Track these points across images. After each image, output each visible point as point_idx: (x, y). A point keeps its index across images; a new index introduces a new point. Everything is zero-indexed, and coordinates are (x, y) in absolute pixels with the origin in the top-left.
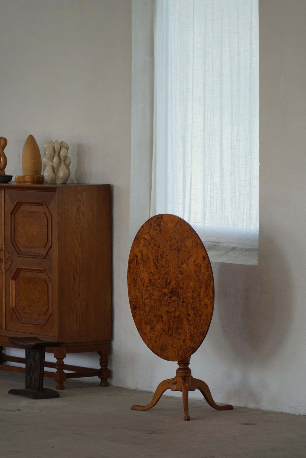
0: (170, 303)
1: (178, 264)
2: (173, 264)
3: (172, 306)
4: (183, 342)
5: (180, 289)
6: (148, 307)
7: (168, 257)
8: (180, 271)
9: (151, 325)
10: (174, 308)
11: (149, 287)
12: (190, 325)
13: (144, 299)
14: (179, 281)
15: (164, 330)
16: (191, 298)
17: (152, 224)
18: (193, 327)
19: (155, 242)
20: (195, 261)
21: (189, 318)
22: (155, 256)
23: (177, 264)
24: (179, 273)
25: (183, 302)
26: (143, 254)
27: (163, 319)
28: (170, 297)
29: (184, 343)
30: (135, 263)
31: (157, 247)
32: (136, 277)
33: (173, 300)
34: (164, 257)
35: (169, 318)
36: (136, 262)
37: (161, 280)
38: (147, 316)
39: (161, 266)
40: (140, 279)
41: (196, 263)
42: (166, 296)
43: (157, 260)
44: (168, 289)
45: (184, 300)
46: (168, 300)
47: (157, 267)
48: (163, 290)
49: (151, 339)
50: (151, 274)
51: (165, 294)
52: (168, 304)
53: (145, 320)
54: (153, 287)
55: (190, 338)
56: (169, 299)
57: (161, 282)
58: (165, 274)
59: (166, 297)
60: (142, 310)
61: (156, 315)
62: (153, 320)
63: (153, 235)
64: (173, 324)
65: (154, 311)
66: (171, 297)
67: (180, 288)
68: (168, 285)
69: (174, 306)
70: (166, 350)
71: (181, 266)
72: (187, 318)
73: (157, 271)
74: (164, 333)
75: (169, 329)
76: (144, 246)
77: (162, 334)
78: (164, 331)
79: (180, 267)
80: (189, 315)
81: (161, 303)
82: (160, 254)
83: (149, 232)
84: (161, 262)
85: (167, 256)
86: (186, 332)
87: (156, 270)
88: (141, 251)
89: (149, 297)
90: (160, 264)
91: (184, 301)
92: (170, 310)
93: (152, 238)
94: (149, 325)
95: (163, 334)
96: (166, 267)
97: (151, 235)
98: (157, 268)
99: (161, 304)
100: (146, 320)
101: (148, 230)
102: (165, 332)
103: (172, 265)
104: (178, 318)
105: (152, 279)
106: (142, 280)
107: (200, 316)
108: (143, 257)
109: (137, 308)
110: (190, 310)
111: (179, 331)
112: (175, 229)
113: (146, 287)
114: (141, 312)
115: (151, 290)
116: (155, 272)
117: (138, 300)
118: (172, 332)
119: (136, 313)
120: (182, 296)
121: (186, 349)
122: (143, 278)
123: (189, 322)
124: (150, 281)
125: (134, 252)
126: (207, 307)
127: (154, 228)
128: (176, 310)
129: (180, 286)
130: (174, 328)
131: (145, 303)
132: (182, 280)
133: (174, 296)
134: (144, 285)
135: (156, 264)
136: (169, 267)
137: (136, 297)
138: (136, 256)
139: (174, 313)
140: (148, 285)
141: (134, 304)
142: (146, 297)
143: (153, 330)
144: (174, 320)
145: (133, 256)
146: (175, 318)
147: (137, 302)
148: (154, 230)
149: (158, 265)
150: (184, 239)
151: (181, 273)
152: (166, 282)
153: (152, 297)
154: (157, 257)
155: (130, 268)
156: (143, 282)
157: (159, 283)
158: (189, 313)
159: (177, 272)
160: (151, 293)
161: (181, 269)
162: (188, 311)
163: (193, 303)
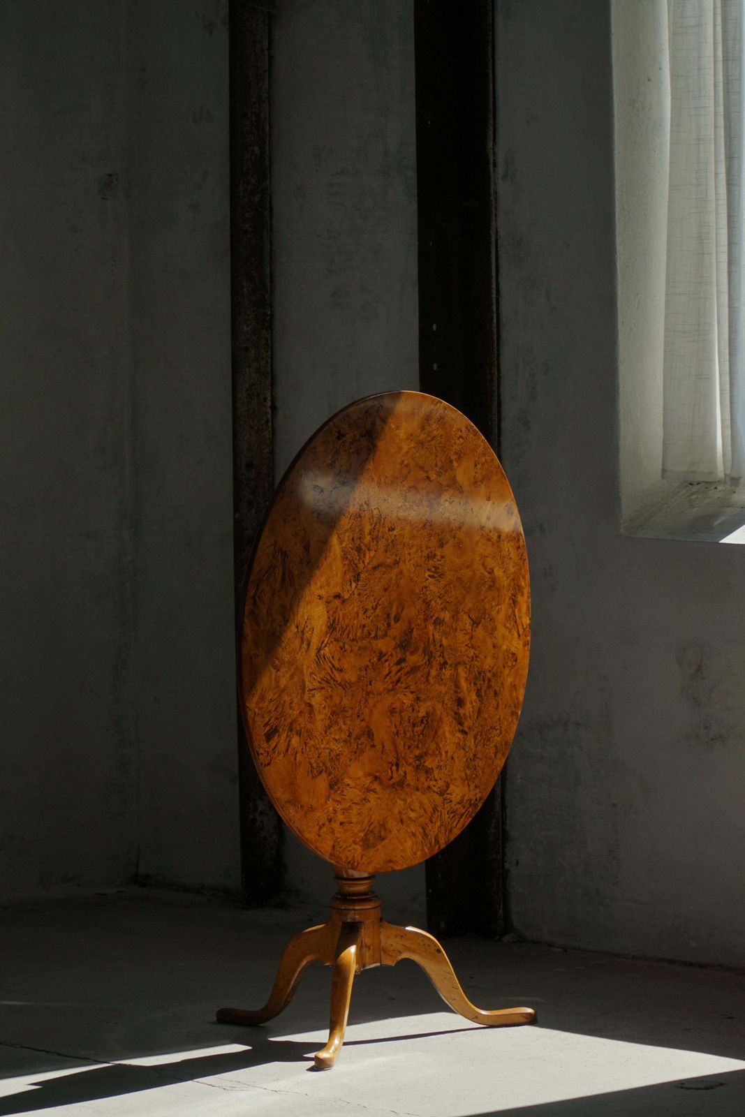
0: (398, 681)
1: (427, 548)
2: (412, 551)
3: (406, 688)
4: (442, 793)
5: (431, 628)
6: (323, 717)
7: (395, 532)
8: (433, 569)
9: (330, 774)
10: (412, 693)
11: (327, 648)
12: (463, 732)
13: (306, 692)
14: (431, 601)
15: (377, 774)
16: (467, 645)
17: (343, 436)
18: (475, 738)
21: (462, 711)
23: (424, 549)
24: (429, 576)
25: (443, 665)
26: (312, 543)
27: (372, 740)
28: (399, 663)
29: (445, 796)
30: (279, 579)
33: (408, 669)
34: (380, 534)
35: (395, 731)
36: (284, 574)
37: (369, 613)
38: (317, 749)
39: (370, 567)
40: (297, 627)
42: (386, 661)
43: (359, 549)
44: (394, 638)
45: (447, 659)
46: (392, 674)
47: (359, 575)
48: (377, 645)
49: (330, 821)
50: (337, 602)
51: (381, 655)
52: (391, 686)
53: (310, 764)
54: (341, 644)
55: (463, 775)
56: (395, 669)
57: (368, 621)
58: (386, 590)
59: (387, 663)
60: (299, 734)
61: (350, 735)
62: (339, 755)
64: (409, 747)
65: (345, 723)
66: (404, 660)
67: (435, 622)
68: (393, 623)
69: (413, 688)
70: (383, 839)
71: (438, 552)
72: (456, 713)
73: (356, 587)
74: (376, 786)
75: (394, 768)
77: (368, 790)
78: (376, 778)
79: (435, 555)
80: (460, 702)
81: (369, 688)
82: (367, 529)
84: (372, 553)
85: (393, 529)
86: (452, 758)
87: (354, 585)
88: (302, 532)
89: (328, 682)
90: (367, 561)
91: (446, 663)
92: (398, 705)
93: (344, 482)
94: (324, 775)
95: (374, 791)
96: (388, 566)
98: (357, 577)
99: (368, 694)
100: (313, 761)
101: (330, 457)
102: (381, 783)
103: (409, 554)
104: (427, 721)
105: (339, 620)
106: (303, 632)
107: (496, 694)
108: (309, 551)
109: (281, 730)
110: (463, 684)
111: (427, 764)
112: (422, 437)
113: (316, 651)
114: (295, 741)
115: (333, 657)
116: (350, 592)
117: (284, 702)
118: (405, 773)
119: (274, 748)
120: (441, 646)
121: (452, 813)
122: (306, 622)
123: (461, 724)
124: (332, 627)
125: (276, 541)
126: (516, 660)
127: (352, 446)
128: (418, 699)
129: (434, 618)
130: (411, 761)
131: (310, 705)
132: (439, 597)
133: (412, 653)
134: (309, 645)
135: (354, 566)
136: (398, 563)
137: (277, 695)
138: (284, 554)
139: (413, 709)
140: (325, 642)
141: (269, 721)
142: (316, 684)
143: (339, 788)
144: (413, 731)
145: (271, 557)
146: (414, 725)
147: (279, 710)
148: (353, 452)
149: (361, 566)
150: (451, 462)
151: (436, 575)
152: (388, 616)
153: (338, 677)
154: (360, 539)
155: (255, 600)
156: (307, 635)
157: (364, 626)
158: (461, 695)
159: (425, 572)
160: (333, 666)
161: (438, 560)
162: (459, 691)
163: (475, 658)
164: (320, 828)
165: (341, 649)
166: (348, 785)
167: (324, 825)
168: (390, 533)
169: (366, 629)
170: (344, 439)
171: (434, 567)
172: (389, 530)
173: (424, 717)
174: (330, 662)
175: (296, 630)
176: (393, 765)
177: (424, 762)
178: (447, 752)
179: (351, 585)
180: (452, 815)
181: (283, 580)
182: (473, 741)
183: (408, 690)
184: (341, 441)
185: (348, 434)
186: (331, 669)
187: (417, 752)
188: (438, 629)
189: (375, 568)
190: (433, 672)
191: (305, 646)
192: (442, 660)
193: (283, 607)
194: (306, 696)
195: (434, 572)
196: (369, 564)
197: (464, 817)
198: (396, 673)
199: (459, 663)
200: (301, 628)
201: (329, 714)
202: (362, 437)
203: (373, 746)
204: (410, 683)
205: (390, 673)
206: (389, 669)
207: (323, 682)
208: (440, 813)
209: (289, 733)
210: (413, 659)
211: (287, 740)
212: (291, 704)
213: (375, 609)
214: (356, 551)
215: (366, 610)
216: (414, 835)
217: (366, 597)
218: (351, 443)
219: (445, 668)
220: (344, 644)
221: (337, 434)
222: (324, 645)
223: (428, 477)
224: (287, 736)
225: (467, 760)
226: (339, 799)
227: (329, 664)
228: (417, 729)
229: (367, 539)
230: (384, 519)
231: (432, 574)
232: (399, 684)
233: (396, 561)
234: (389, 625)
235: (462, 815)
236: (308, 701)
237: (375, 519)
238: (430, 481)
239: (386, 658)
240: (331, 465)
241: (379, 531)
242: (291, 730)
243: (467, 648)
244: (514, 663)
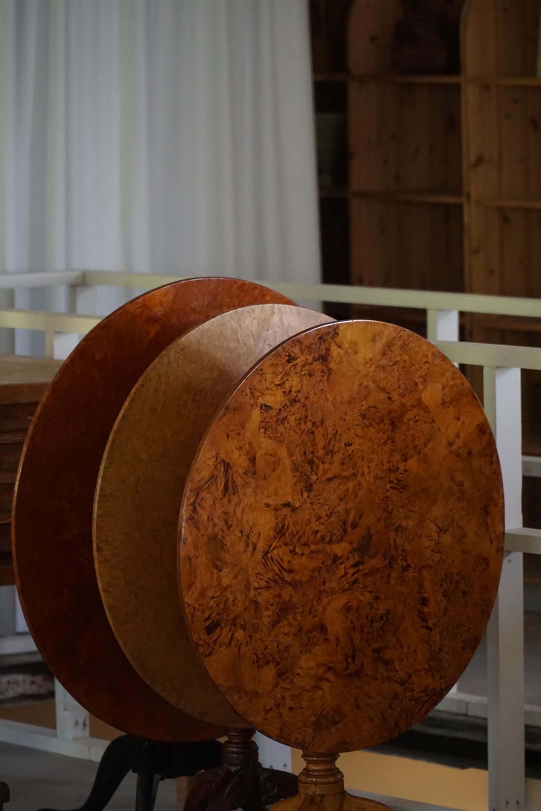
0: (356, 581)
1: (389, 462)
2: (371, 465)
3: (364, 588)
4: (402, 683)
5: (392, 534)
6: (270, 613)
7: (352, 448)
8: (396, 482)
9: (278, 664)
10: (371, 592)
11: (275, 551)
12: (428, 628)
13: (252, 590)
14: (392, 510)
15: (331, 665)
16: (433, 550)
17: (294, 360)
18: (441, 633)
19: (306, 410)
20: (451, 444)
21: (426, 610)
22: (305, 453)
23: (385, 462)
24: (391, 487)
25: (406, 568)
26: (258, 456)
27: (326, 634)
28: (356, 565)
29: (407, 685)
30: (221, 487)
31: (314, 424)
32: (223, 531)
33: (367, 571)
34: (336, 449)
35: (352, 626)
36: (226, 484)
37: (322, 520)
38: (263, 642)
39: (324, 478)
40: (242, 532)
41: (455, 447)
42: (342, 563)
43: (311, 463)
44: (351, 543)
45: (410, 562)
46: (349, 575)
47: (311, 485)
48: (331, 549)
49: (278, 706)
50: (286, 511)
51: (336, 558)
52: (347, 586)
53: (256, 655)
54: (291, 548)
55: (426, 667)
56: (351, 571)
57: (322, 527)
58: (341, 500)
59: (343, 566)
60: (244, 628)
61: (300, 629)
62: (288, 647)
63: (299, 391)
64: (367, 641)
65: (294, 619)
66: (362, 563)
67: (396, 529)
68: (349, 529)
69: (370, 588)
70: (337, 723)
71: (401, 466)
72: (419, 612)
73: (308, 497)
74: (329, 675)
75: (350, 660)
76: (262, 431)
77: (321, 679)
78: (329, 668)
79: (398, 469)
80: (424, 602)
81: (322, 588)
82: (321, 444)
83: (284, 383)
84: (327, 466)
85: (350, 445)
86: (415, 651)
87: (305, 495)
88: (247, 446)
89: (275, 581)
90: (320, 473)
91: (408, 566)
92: (355, 604)
93: (295, 401)
94: (272, 666)
95: (328, 680)
96: (346, 478)
97: (290, 391)
98: (309, 488)
99: (321, 592)
100: (258, 653)
101: (279, 378)
102: (335, 672)
103: (369, 467)
104: (387, 618)
105: (288, 526)
106: (248, 536)
107: (464, 593)
108: (255, 464)
109: (223, 625)
110: (427, 585)
111: (386, 656)
112: (383, 362)
113: (263, 554)
114: (240, 634)
115: (282, 560)
116: (301, 501)
117: (227, 599)
118: (362, 665)
119: (216, 640)
120: (403, 550)
121: (414, 700)
122: (251, 528)
123: (424, 620)
124: (280, 532)
125: (217, 454)
126: (488, 564)
127: (304, 369)
128: (377, 598)
129: (396, 525)
130: (370, 653)
131: (256, 602)
132: (402, 507)
133: (371, 557)
134: (254, 548)
135: (306, 477)
136: (356, 476)
137: (218, 593)
138: (227, 466)
139: (372, 608)
140: (273, 546)
141: (209, 616)
142: (263, 583)
143: (288, 677)
144: (371, 627)
145: (213, 467)
146: (372, 621)
147: (222, 606)
148: (305, 374)
149: (314, 478)
150: (416, 384)
151: (398, 487)
152: (345, 523)
153: (288, 578)
154: (313, 452)
155: (195, 508)
156: (253, 539)
157: (317, 532)
158: (425, 595)
159: (386, 484)
160: (283, 568)
161: (401, 473)
162: (423, 591)
163: (441, 562)
164: (267, 712)
165: (291, 552)
166: (299, 674)
167: (271, 709)
168: (347, 448)
169: (319, 536)
170: (295, 362)
171: (397, 479)
172: (346, 445)
173: (384, 614)
174: (279, 564)
175: (240, 535)
176: (348, 657)
177: (383, 655)
178: (409, 647)
179: (302, 494)
180: (414, 703)
181: (226, 489)
182: (438, 637)
183: (365, 590)
184: (291, 364)
185: (299, 358)
186: (279, 570)
187: (375, 646)
188: (400, 536)
189: (329, 480)
190: (394, 575)
191: (250, 549)
192: (404, 564)
193: (225, 513)
194: (252, 593)
195: (396, 484)
196: (322, 476)
197: (427, 705)
198: (353, 575)
199: (424, 567)
200: (246, 532)
201: (277, 610)
202: (316, 360)
203: (327, 640)
204: (368, 584)
205: (346, 574)
206: (345, 571)
207: (270, 582)
208: (400, 701)
209: (233, 627)
210: (373, 562)
211: (230, 634)
212: (234, 601)
213: (329, 516)
214: (308, 464)
215: (320, 518)
216: (371, 719)
217: (319, 505)
218: (303, 366)
219: (408, 571)
220: (294, 547)
221: (287, 358)
222: (271, 548)
223: (390, 398)
224: (230, 630)
225: (431, 653)
226: (288, 686)
227: (278, 566)
228: (375, 625)
229: (321, 453)
230: (340, 435)
231: (394, 485)
232: (356, 585)
233: (354, 473)
234: (345, 531)
235: (425, 703)
236: (254, 599)
237: (330, 435)
238: (392, 402)
239: (341, 561)
240: (279, 385)
241: (334, 446)
242: (235, 625)
243: (432, 553)
244: (486, 567)
